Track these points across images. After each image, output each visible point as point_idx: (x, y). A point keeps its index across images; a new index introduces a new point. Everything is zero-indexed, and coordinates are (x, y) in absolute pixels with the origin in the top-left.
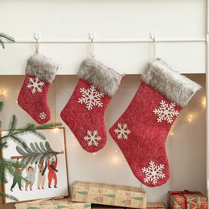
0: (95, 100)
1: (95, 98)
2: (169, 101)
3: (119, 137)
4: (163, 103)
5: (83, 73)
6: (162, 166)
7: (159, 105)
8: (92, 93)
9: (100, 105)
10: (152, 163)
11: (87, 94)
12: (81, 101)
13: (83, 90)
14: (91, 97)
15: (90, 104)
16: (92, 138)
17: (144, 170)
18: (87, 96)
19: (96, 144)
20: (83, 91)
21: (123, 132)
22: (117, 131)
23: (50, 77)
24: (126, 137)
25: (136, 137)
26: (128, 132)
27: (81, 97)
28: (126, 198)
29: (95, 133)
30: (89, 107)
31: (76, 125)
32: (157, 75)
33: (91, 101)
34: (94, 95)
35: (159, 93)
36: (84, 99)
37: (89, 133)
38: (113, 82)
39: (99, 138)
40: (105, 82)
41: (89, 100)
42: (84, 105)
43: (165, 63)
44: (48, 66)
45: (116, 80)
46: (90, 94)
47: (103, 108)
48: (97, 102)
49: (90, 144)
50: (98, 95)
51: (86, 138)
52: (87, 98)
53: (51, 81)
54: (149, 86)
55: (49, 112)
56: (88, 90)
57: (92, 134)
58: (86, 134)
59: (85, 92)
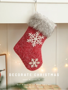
1: (38, 40)
9: (41, 43)
12: (28, 41)
13: (30, 34)
14: (36, 39)
15: (34, 43)
18: (33, 38)
19: (36, 66)
27: (29, 38)
29: (37, 60)
31: (24, 56)
34: (38, 38)
36: (31, 40)
37: (33, 60)
39: (39, 63)
41: (34, 40)
42: (30, 43)
46: (35, 37)
48: (39, 42)
49: (32, 66)
50: (40, 38)
51: (30, 63)
56: (34, 35)
57: (35, 61)
58: (31, 61)
59: (32, 36)
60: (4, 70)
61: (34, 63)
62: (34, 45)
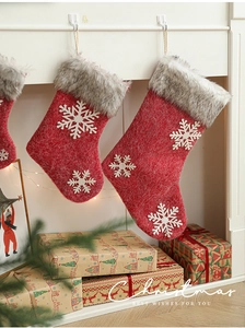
0: (85, 124)
1: (85, 120)
2: (191, 120)
3: (117, 174)
4: (183, 122)
5: (64, 80)
6: (176, 210)
7: (178, 126)
8: (80, 113)
9: (93, 130)
10: (162, 206)
11: (72, 115)
12: (61, 125)
13: (63, 108)
14: (79, 119)
15: (76, 130)
16: (81, 181)
17: (151, 217)
18: (72, 118)
19: (87, 190)
20: (65, 109)
21: (123, 167)
22: (113, 166)
23: (14, 91)
24: (128, 174)
25: (144, 173)
26: (132, 167)
27: (61, 119)
28: (130, 261)
29: (87, 173)
30: (75, 135)
31: (53, 163)
32: (176, 81)
33: (77, 126)
34: (83, 115)
35: (178, 108)
36: (67, 123)
37: (76, 174)
38: (116, 94)
39: (92, 181)
40: (103, 96)
41: (74, 123)
42: (67, 132)
43: (186, 64)
44: (11, 71)
45: (119, 92)
46: (76, 114)
47: (97, 136)
48: (88, 127)
49: (77, 190)
50: (90, 116)
51: (71, 182)
52: (71, 121)
53: (14, 98)
54: (163, 98)
55: (13, 148)
56: (74, 109)
57: (82, 176)
58: (71, 177)
59: (69, 112)
60: (20, 198)
61: (82, 182)
62: (76, 134)
